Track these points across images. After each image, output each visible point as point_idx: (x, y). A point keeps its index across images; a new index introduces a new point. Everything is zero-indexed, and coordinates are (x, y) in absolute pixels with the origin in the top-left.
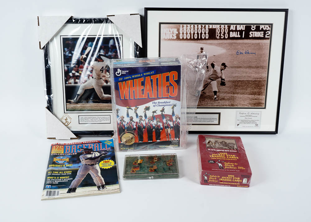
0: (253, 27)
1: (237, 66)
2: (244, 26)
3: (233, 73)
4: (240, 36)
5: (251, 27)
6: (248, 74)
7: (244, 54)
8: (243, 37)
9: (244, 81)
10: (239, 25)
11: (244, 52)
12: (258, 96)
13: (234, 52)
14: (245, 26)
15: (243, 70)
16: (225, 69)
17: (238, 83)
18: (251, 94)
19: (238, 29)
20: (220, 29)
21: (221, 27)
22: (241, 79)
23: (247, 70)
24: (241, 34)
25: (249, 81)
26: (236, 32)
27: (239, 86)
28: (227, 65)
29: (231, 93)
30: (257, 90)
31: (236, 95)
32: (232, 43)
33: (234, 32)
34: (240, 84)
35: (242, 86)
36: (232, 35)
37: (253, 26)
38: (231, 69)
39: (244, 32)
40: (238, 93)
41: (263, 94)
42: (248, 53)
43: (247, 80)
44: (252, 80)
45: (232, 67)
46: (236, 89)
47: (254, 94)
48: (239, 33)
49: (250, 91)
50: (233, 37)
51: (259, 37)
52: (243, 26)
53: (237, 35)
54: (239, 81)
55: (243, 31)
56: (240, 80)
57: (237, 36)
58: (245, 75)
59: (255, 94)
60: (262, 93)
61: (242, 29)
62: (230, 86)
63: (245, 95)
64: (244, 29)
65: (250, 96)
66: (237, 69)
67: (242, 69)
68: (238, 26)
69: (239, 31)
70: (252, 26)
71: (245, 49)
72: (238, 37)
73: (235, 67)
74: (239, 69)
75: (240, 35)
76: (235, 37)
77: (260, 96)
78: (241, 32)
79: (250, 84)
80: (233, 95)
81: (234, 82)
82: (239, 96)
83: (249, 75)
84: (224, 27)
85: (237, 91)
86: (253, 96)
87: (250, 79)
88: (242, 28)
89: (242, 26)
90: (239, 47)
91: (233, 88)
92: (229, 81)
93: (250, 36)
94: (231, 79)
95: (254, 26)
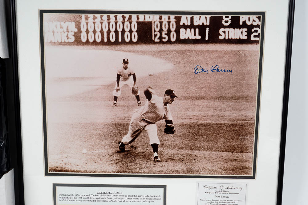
0: (227, 19)
1: (196, 97)
2: (208, 17)
3: (188, 109)
4: (199, 37)
5: (221, 19)
6: (218, 113)
7: (209, 71)
8: (207, 38)
9: (210, 124)
10: (198, 16)
11: (209, 68)
12: (240, 154)
13: (190, 68)
14: (211, 18)
15: (208, 104)
16: (172, 101)
17: (200, 129)
18: (226, 151)
19: (196, 23)
20: (161, 23)
21: (163, 20)
22: (205, 122)
23: (216, 103)
24: (202, 33)
25: (221, 124)
26: (193, 30)
27: (202, 136)
28: (176, 95)
29: (186, 149)
30: (238, 143)
31: (195, 152)
32: (185, 51)
33: (188, 30)
34: (202, 131)
35: (207, 135)
36: (185, 35)
37: (226, 17)
38: (184, 101)
39: (208, 29)
40: (199, 149)
41: (250, 151)
42: (218, 70)
43: (217, 124)
44: (226, 122)
45: (186, 98)
46: (196, 140)
47: (232, 149)
48: (197, 30)
49: (223, 145)
50: (187, 38)
51: (238, 38)
52: (206, 18)
53: (195, 35)
54: (202, 124)
55: (207, 26)
56: (203, 122)
57: (194, 38)
58: (211, 112)
59: (234, 150)
60: (246, 147)
61: (203, 23)
62: (183, 135)
63: (214, 152)
64: (208, 24)
65: (224, 154)
66: (196, 102)
67: (205, 103)
68: (196, 17)
69: (198, 26)
70: (224, 17)
71: (210, 62)
72: (196, 39)
73: (193, 98)
74: (199, 102)
75: (199, 35)
76: (190, 38)
77: (244, 154)
78: (202, 28)
79: (224, 130)
80: (189, 152)
81: (190, 126)
82: (202, 153)
83: (221, 114)
84: (167, 20)
85: (198, 144)
86: (230, 154)
87: (223, 122)
88: (205, 20)
89: (203, 17)
90: (200, 58)
91: (190, 138)
92: (181, 125)
93: (221, 38)
94: (185, 122)
95: (228, 17)
